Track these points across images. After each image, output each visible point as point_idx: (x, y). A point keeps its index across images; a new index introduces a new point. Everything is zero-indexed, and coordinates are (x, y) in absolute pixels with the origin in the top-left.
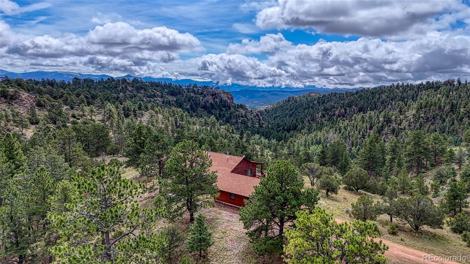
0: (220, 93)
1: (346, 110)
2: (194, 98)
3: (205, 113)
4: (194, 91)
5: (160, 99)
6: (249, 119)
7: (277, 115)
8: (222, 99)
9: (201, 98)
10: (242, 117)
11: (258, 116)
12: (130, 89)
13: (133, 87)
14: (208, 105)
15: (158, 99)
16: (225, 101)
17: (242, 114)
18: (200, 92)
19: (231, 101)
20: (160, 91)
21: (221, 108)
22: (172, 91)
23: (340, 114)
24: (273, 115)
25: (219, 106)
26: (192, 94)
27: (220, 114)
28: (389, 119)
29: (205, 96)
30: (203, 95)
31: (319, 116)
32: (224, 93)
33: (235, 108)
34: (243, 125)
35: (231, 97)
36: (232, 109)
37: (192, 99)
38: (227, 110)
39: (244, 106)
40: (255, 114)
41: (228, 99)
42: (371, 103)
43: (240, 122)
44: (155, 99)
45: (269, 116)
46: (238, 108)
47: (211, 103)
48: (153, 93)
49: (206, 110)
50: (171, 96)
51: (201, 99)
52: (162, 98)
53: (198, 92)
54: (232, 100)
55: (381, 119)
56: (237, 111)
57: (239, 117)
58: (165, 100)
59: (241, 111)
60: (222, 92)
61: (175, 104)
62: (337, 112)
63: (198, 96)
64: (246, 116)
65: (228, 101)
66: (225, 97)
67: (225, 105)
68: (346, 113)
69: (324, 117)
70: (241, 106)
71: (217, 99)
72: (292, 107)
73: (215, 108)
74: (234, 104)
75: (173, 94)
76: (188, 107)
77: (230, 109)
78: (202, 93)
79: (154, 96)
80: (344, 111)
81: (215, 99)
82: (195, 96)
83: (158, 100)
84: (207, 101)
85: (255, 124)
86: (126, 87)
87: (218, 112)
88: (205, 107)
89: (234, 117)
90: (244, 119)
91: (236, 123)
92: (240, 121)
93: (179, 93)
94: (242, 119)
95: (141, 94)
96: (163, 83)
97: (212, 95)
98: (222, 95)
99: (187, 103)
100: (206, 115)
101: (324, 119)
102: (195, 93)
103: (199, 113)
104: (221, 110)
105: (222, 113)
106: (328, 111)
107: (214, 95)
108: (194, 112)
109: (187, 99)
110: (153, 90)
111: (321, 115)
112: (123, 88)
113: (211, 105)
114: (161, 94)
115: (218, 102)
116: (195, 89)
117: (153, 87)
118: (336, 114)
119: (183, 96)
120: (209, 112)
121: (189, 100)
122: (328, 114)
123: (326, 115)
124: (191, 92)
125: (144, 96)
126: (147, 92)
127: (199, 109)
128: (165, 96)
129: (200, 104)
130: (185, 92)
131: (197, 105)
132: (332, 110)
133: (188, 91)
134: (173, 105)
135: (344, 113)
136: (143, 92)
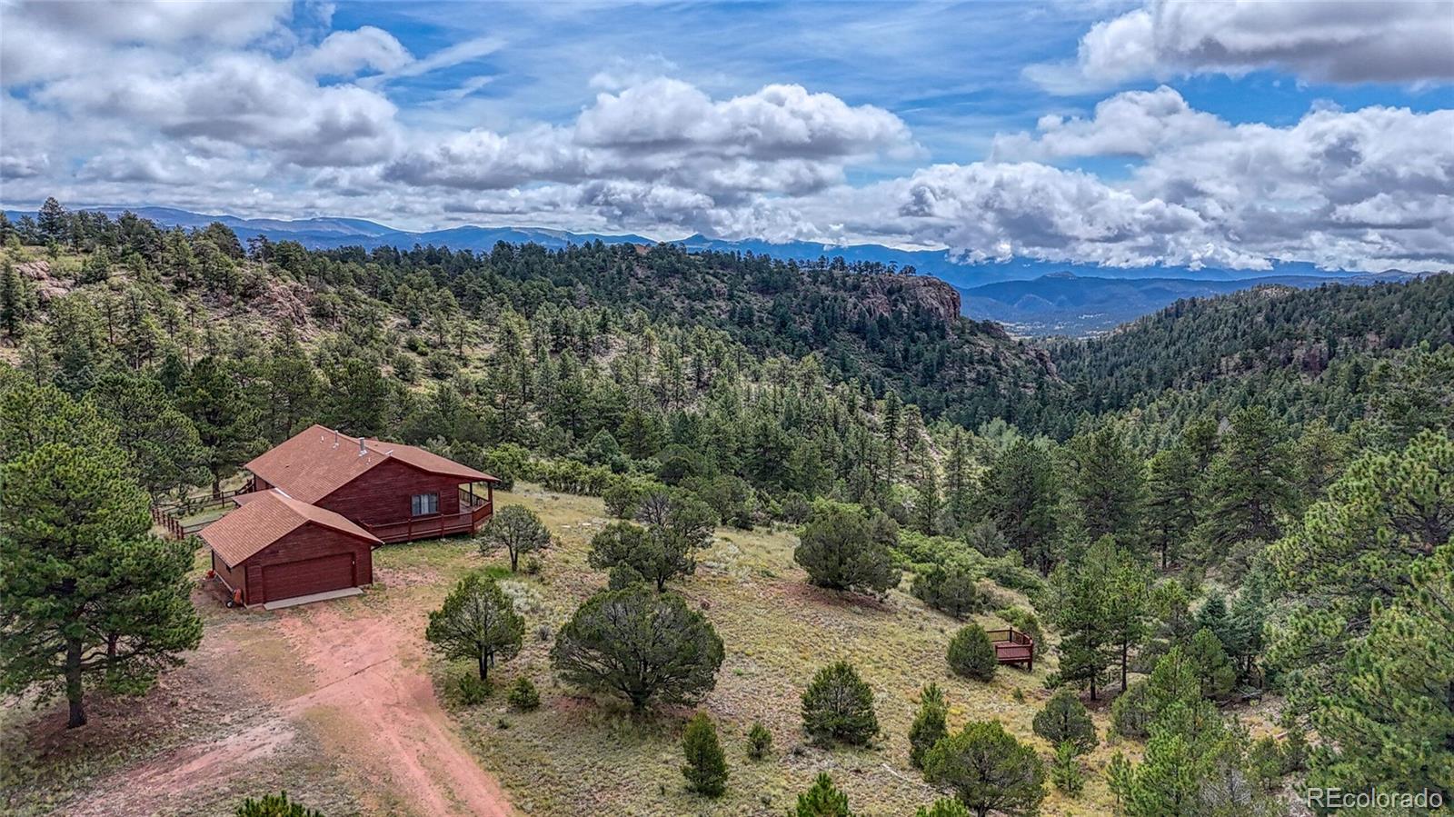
0: (914, 287)
1: (1333, 344)
2: (828, 302)
3: (859, 348)
4: (831, 280)
5: (722, 304)
6: (1007, 370)
7: (1122, 359)
8: (918, 306)
9: (853, 300)
10: (981, 361)
11: (1041, 360)
12: (640, 273)
13: (651, 268)
14: (871, 322)
15: (718, 303)
16: (931, 311)
17: (982, 351)
18: (850, 281)
19: (952, 311)
20: (730, 279)
21: (913, 333)
22: (764, 280)
23: (1307, 360)
24: (1107, 360)
25: (908, 326)
26: (825, 290)
27: (906, 350)
29: (865, 295)
30: (859, 292)
31: (1232, 364)
32: (930, 285)
33: (963, 332)
34: (982, 387)
35: (953, 299)
36: (952, 337)
37: (822, 303)
38: (932, 340)
39: (995, 326)
40: (1033, 353)
41: (942, 303)
42: (1438, 320)
43: (971, 380)
44: (710, 303)
45: (1094, 363)
46: (972, 333)
47: (882, 315)
48: (704, 287)
49: (864, 338)
50: (760, 297)
51: (850, 306)
52: (729, 300)
53: (844, 283)
54: (955, 307)
56: (967, 342)
57: (971, 363)
58: (738, 310)
59: (981, 343)
60: (922, 283)
61: (767, 318)
62: (1299, 353)
63: (841, 293)
64: (995, 360)
65: (942, 311)
66: (929, 299)
67: (927, 324)
68: (1332, 355)
69: (1250, 367)
70: (988, 329)
71: (905, 304)
72: (1175, 334)
73: (894, 334)
74: (961, 319)
75: (765, 288)
76: (807, 328)
77: (943, 338)
78: (856, 287)
79: (709, 294)
81: (896, 306)
82: (834, 294)
83: (718, 307)
84: (869, 311)
85: (1025, 387)
86: (630, 268)
87: (899, 346)
88: (859, 330)
89: (953, 362)
90: (985, 371)
91: (960, 381)
92: (974, 375)
93: (787, 287)
94: (980, 368)
95: (672, 288)
96: (742, 256)
97: (890, 292)
98: (922, 292)
99: (804, 317)
100: (862, 354)
101: (1248, 374)
102: (835, 286)
103: (840, 347)
104: (914, 340)
105: (913, 349)
106: (1268, 348)
107: (895, 292)
108: (825, 345)
109: (808, 305)
110: (707, 277)
111: (1238, 360)
112: (620, 272)
113: (883, 323)
114: (731, 290)
115: (905, 315)
116: (837, 273)
117: (711, 268)
118: (1296, 357)
119: (795, 297)
120: (874, 346)
121: (813, 307)
122: (1263, 358)
123: (1257, 362)
124: (822, 283)
125: (678, 296)
126: (688, 284)
127: (843, 335)
128: (741, 294)
129: (845, 318)
130: (803, 284)
131: (835, 322)
132: (1283, 345)
133: (815, 281)
134: (761, 321)
135: (1325, 357)
136: (676, 281)
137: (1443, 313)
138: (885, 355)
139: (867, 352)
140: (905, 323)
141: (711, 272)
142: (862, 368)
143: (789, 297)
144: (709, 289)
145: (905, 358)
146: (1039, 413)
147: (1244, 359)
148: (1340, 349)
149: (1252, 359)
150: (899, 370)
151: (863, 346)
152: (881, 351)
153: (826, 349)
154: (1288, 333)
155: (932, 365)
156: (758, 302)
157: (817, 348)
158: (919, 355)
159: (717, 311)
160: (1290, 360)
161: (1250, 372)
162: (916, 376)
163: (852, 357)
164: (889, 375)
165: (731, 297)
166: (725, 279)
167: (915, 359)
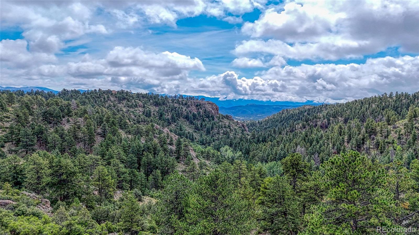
0: (204, 104)
1: (329, 120)
2: (177, 109)
3: (187, 123)
4: (178, 102)
5: (141, 109)
6: (232, 130)
7: (267, 126)
8: (205, 110)
9: (185, 108)
10: (225, 127)
11: (243, 127)
12: (112, 99)
13: (116, 97)
14: (190, 115)
15: (139, 109)
16: (209, 112)
17: (225, 124)
18: (184, 102)
19: (216, 112)
21: (204, 118)
22: (156, 102)
23: (322, 125)
25: (202, 116)
26: (176, 105)
27: (201, 124)
28: (373, 130)
29: (188, 107)
31: (299, 127)
32: (209, 104)
33: (219, 118)
34: (225, 135)
35: (216, 108)
36: (216, 120)
37: (175, 109)
38: (210, 120)
39: (230, 116)
40: (241, 125)
41: (213, 109)
42: (358, 113)
43: (222, 133)
44: (136, 109)
45: (260, 128)
46: (222, 118)
47: (194, 113)
48: (134, 104)
49: (188, 120)
50: (154, 107)
51: (184, 110)
52: (143, 108)
53: (182, 103)
54: (217, 110)
55: (364, 130)
56: (221, 121)
57: (222, 128)
58: (146, 111)
59: (225, 121)
60: (207, 103)
61: (156, 114)
62: (319, 123)
63: (181, 106)
64: (229, 126)
65: (213, 112)
66: (209, 108)
67: (209, 116)
68: (329, 123)
69: (304, 128)
70: (227, 117)
71: (201, 109)
73: (198, 119)
74: (219, 114)
75: (157, 104)
76: (169, 117)
77: (213, 120)
78: (186, 104)
79: (136, 106)
80: (327, 122)
81: (198, 110)
82: (179, 106)
83: (139, 110)
84: (190, 111)
85: (238, 135)
86: (108, 97)
87: (199, 122)
88: (187, 118)
89: (216, 128)
90: (226, 130)
91: (218, 133)
92: (222, 131)
93: (164, 104)
94: (225, 129)
95: (123, 104)
97: (197, 106)
98: (207, 106)
99: (168, 113)
100: (188, 125)
101: (304, 130)
102: (179, 104)
103: (180, 123)
104: (204, 121)
105: (204, 124)
106: (310, 122)
107: (198, 106)
108: (175, 122)
109: (170, 110)
110: (136, 101)
111: (301, 126)
112: (104, 99)
113: (194, 115)
114: (144, 105)
115: (201, 113)
116: (180, 100)
117: (139, 98)
118: (318, 124)
119: (166, 107)
120: (191, 123)
121: (172, 110)
122: (309, 125)
123: (307, 126)
124: (175, 103)
125: (125, 106)
126: (129, 103)
127: (181, 119)
128: (148, 106)
129: (182, 114)
130: (169, 103)
131: (179, 115)
132: (314, 121)
133: (173, 102)
134: (154, 115)
135: (327, 124)
136: (125, 102)
137: (360, 110)
138: (195, 125)
139: (189, 125)
140: (201, 115)
141: (138, 99)
142: (187, 130)
143: (164, 107)
144: (136, 104)
145: (201, 126)
146: (239, 144)
147: (303, 125)
148: (331, 121)
149: (305, 125)
150: (199, 130)
151: (188, 123)
152: (194, 124)
153: (175, 124)
154: (315, 117)
155: (209, 128)
156: (154, 109)
157: (173, 123)
158: (205, 125)
159: (138, 111)
160: (316, 125)
161: (305, 129)
162: (204, 132)
163: (184, 126)
164: (196, 132)
165: (144, 107)
166: (143, 101)
167: (204, 127)
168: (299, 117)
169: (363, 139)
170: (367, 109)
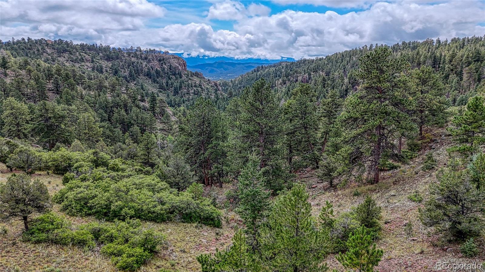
0: (169, 58)
1: (310, 75)
2: (135, 64)
3: (149, 82)
4: (136, 56)
5: (89, 64)
6: (204, 90)
7: (242, 85)
8: (171, 66)
9: (145, 63)
10: (195, 86)
11: (216, 86)
12: (49, 51)
13: (54, 49)
14: (153, 72)
15: (87, 64)
16: (176, 68)
17: (195, 82)
18: (143, 56)
19: (184, 68)
20: (92, 55)
21: (169, 76)
22: (107, 55)
23: (303, 80)
24: (237, 86)
25: (168, 73)
26: (133, 59)
27: (167, 82)
28: (356, 80)
29: (149, 61)
30: (148, 60)
31: (279, 83)
32: (175, 58)
33: (188, 76)
34: (196, 96)
35: (184, 64)
36: (184, 77)
37: (133, 64)
38: (177, 78)
39: (200, 74)
40: (213, 83)
41: (180, 65)
42: (339, 66)
43: (192, 93)
44: (83, 64)
46: (191, 76)
47: (157, 69)
48: (80, 57)
49: (150, 78)
50: (106, 62)
51: (144, 66)
52: (92, 62)
53: (141, 56)
54: (185, 66)
55: (346, 80)
56: (190, 79)
57: (192, 87)
58: (96, 67)
59: (195, 79)
60: (172, 57)
61: (110, 70)
62: (300, 78)
63: (140, 61)
64: (200, 85)
65: (180, 68)
66: (175, 63)
67: (175, 73)
68: (310, 78)
69: (285, 84)
70: (197, 75)
71: (165, 64)
72: (258, 77)
73: (162, 76)
74: (187, 71)
75: (108, 58)
76: (127, 74)
77: (181, 78)
78: (146, 58)
79: (82, 60)
80: (308, 76)
81: (162, 66)
82: (137, 61)
83: (87, 65)
84: (152, 67)
85: (211, 95)
86: (43, 49)
87: (164, 81)
88: (148, 75)
89: (185, 87)
90: (197, 89)
91: (188, 94)
92: (193, 91)
93: (117, 58)
94: (195, 88)
95: (64, 57)
97: (160, 61)
98: (172, 61)
99: (125, 70)
100: (150, 84)
101: (285, 86)
102: (137, 58)
103: (141, 81)
104: (170, 79)
105: (170, 82)
106: (290, 77)
107: (162, 60)
108: (134, 80)
109: (127, 65)
110: (81, 53)
111: (281, 81)
112: (38, 50)
113: (157, 72)
114: (92, 59)
115: (166, 69)
116: (138, 53)
117: (84, 50)
118: (299, 79)
119: (121, 62)
120: (154, 81)
121: (129, 66)
122: (289, 80)
123: (287, 82)
124: (132, 57)
125: (67, 61)
126: (72, 56)
127: (142, 76)
128: (97, 61)
129: (142, 70)
130: (124, 57)
131: (138, 72)
132: (295, 76)
133: (129, 55)
134: (107, 71)
135: (308, 79)
136: (66, 55)
137: (341, 63)
138: (159, 84)
139: (152, 83)
140: (166, 72)
141: (84, 52)
142: (150, 89)
143: (118, 62)
144: (82, 58)
145: (167, 85)
146: (216, 102)
147: (283, 81)
148: (312, 76)
149: (285, 81)
150: (165, 90)
151: (150, 81)
152: (158, 83)
153: (135, 82)
154: (296, 72)
155: (177, 88)
156: (105, 64)
157: (131, 82)
158: (172, 84)
159: (86, 67)
160: (297, 81)
161: (285, 85)
162: (171, 92)
163: (146, 85)
164: (161, 92)
165: (93, 62)
166: (90, 55)
167: (171, 86)
168: (276, 74)
169: (346, 91)
170: (347, 62)
